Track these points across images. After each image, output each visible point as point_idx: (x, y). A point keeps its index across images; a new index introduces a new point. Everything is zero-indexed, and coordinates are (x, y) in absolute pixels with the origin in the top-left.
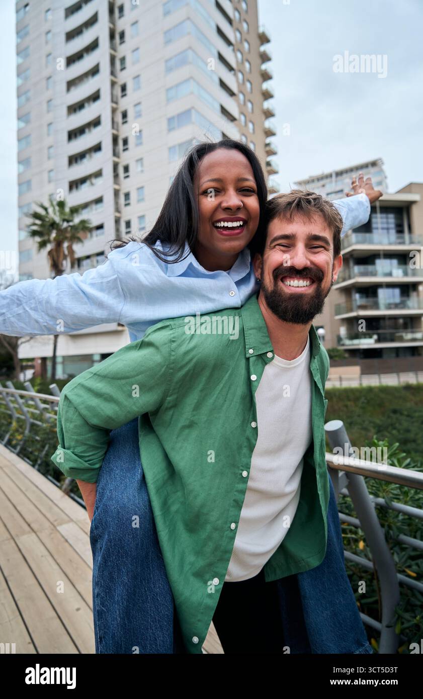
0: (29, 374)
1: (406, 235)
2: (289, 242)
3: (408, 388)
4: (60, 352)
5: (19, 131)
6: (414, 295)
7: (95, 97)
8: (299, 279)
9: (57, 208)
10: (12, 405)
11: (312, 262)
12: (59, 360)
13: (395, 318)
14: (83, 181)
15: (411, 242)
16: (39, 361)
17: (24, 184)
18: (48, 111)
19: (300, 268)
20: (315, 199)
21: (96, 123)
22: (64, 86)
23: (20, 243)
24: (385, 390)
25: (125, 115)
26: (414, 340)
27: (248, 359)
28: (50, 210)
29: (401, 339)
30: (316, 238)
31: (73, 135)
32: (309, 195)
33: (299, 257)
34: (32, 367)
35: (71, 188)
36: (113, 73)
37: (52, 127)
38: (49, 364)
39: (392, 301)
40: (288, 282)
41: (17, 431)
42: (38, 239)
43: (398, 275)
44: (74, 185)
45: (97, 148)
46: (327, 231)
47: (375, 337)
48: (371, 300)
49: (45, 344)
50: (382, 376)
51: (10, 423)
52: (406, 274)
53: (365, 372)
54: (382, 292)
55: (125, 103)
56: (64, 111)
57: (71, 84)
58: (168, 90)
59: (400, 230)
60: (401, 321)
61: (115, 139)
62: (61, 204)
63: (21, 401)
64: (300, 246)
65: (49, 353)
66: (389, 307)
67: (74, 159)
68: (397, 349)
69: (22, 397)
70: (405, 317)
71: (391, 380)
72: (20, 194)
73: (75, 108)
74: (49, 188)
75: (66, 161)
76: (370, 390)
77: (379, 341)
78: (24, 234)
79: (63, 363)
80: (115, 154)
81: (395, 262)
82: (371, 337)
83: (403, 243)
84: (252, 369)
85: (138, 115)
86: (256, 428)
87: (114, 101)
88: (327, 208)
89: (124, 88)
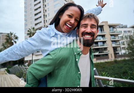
0: (27, 64)
1: (103, 31)
2: (86, 26)
3: (106, 62)
4: (33, 59)
5: (25, 14)
6: (105, 43)
7: (40, 7)
8: (88, 35)
9: (33, 29)
10: (23, 70)
11: (92, 31)
12: (33, 60)
13: (102, 48)
14: (38, 24)
15: (104, 33)
16: (29, 61)
17: (26, 25)
18: (31, 10)
19: (89, 32)
20: (93, 15)
21: (40, 12)
22: (34, 6)
23: (25, 37)
24: (101, 63)
25: (46, 11)
26: (106, 52)
27: (75, 55)
28: (31, 30)
29: (104, 52)
30: (93, 25)
31: (36, 15)
32: (91, 14)
33: (89, 30)
34: (28, 62)
35: (35, 25)
36: (43, 3)
37: (31, 14)
38: (31, 62)
39: (101, 45)
40: (85, 36)
41: (24, 76)
42: (29, 36)
43: (102, 39)
44: (36, 24)
45: (41, 17)
46: (96, 23)
47: (98, 52)
48: (97, 45)
49: (30, 57)
50: (101, 60)
51: (23, 74)
52: (103, 39)
53: (97, 59)
54: (99, 43)
55: (46, 8)
56: (34, 10)
57: (35, 5)
58: (54, 6)
59: (101, 31)
60: (103, 49)
61: (44, 15)
62: (34, 28)
63: (25, 69)
64: (89, 27)
65: (31, 59)
66: (101, 46)
67: (36, 19)
68: (103, 55)
69: (25, 68)
70: (104, 48)
71: (102, 61)
72: (25, 26)
73: (36, 10)
74: (31, 25)
75: (34, 20)
76: (98, 63)
77: (99, 53)
78: (26, 35)
79: (34, 61)
80: (44, 18)
81: (101, 37)
82: (97, 52)
83: (102, 33)
84: (76, 58)
85: (49, 10)
86: (80, 73)
87: (44, 8)
88: (96, 17)
89: (45, 6)
